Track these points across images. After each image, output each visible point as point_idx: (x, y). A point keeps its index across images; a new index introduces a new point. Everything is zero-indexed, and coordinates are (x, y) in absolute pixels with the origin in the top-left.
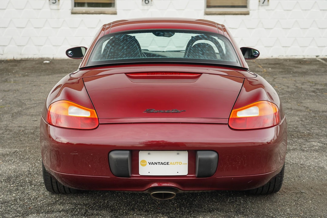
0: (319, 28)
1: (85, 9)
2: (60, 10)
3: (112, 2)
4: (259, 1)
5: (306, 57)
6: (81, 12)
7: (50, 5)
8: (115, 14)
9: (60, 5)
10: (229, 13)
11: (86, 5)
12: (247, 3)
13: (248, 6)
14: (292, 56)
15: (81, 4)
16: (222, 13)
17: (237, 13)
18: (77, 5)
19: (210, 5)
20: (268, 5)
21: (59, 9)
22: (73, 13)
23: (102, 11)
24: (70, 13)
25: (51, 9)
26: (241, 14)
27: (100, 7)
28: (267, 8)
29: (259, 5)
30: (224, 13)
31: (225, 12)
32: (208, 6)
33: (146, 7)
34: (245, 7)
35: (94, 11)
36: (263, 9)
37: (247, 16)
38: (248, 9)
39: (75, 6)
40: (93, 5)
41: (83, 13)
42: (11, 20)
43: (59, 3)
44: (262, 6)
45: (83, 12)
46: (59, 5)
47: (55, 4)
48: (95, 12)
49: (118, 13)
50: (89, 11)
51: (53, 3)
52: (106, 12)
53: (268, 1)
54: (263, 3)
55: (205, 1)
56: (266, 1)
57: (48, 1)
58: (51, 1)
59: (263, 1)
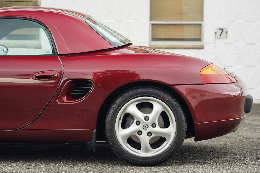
4: (216, 33)
12: (200, 35)
13: (202, 39)
14: (258, 100)
16: (170, 47)
17: (188, 47)
19: (155, 37)
20: (226, 37)
23: (23, 45)
26: (194, 48)
28: (225, 41)
29: (216, 38)
30: (173, 47)
31: (174, 46)
32: (154, 39)
34: (199, 40)
36: (220, 43)
37: (201, 50)
38: (203, 43)
44: (219, 38)
49: (43, 47)
53: (227, 32)
54: (220, 35)
55: (149, 32)
56: (224, 33)
59: (220, 33)
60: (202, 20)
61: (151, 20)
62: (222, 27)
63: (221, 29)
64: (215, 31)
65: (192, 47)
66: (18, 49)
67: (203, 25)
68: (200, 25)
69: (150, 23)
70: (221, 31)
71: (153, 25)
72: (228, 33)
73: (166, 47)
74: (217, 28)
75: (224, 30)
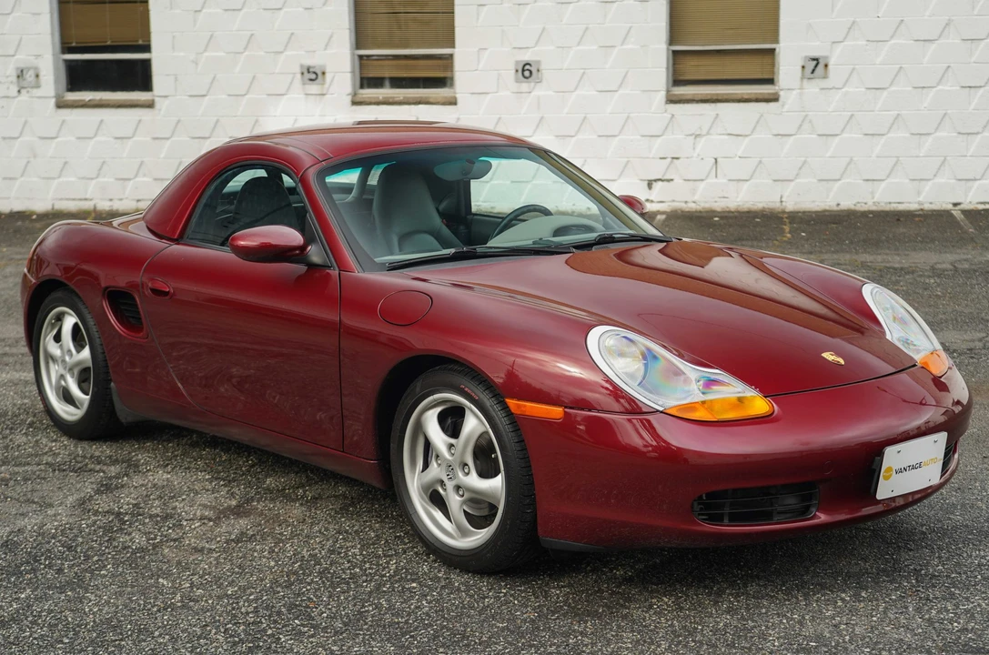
0: (959, 133)
1: (386, 92)
2: (327, 96)
3: (448, 74)
4: (803, 67)
5: (927, 207)
6: (373, 101)
7: (304, 84)
8: (453, 102)
9: (326, 86)
10: (725, 97)
11: (387, 83)
12: (773, 73)
13: (776, 80)
14: (890, 203)
15: (376, 82)
16: (709, 97)
17: (746, 97)
18: (365, 85)
19: (681, 78)
20: (825, 77)
21: (324, 92)
22: (354, 103)
23: (421, 97)
24: (350, 103)
25: (307, 94)
26: (757, 100)
27: (418, 87)
28: (823, 83)
29: (803, 77)
30: (715, 98)
31: (717, 94)
32: (677, 82)
33: (525, 86)
34: (771, 81)
35: (404, 98)
36: (813, 88)
37: (772, 104)
38: (777, 88)
39: (362, 87)
40: (404, 83)
41: (378, 103)
42: (217, 121)
43: (324, 80)
44: (810, 78)
45: (377, 100)
46: (323, 83)
47: (317, 81)
48: (405, 101)
49: (459, 101)
50: (394, 98)
51: (311, 80)
52: (431, 100)
53: (826, 66)
54: (813, 71)
55: (667, 68)
56: (821, 66)
57: (299, 76)
58: (307, 76)
59: (812, 68)
60: (776, 41)
61: (672, 40)
62: (815, 54)
63: (814, 59)
64: (801, 64)
65: (753, 97)
66: (413, 106)
67: (777, 50)
68: (773, 51)
69: (668, 49)
70: (815, 62)
71: (675, 53)
72: (830, 67)
73: (700, 97)
74: (806, 57)
75: (820, 61)
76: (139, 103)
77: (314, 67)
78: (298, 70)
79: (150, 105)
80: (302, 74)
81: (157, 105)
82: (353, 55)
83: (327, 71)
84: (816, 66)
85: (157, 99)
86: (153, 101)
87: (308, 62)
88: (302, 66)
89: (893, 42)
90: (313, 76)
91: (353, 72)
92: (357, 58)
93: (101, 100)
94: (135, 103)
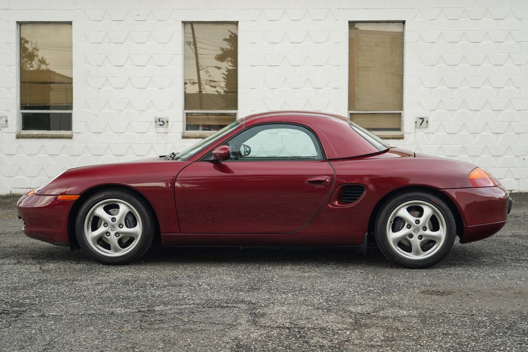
0: (493, 156)
1: (200, 132)
2: (169, 134)
4: (416, 122)
6: (194, 137)
7: (157, 127)
9: (169, 128)
11: (201, 128)
12: (400, 125)
13: (402, 128)
15: (197, 127)
17: (388, 136)
18: (189, 128)
20: (427, 127)
21: (167, 132)
22: (184, 137)
24: (181, 138)
25: (158, 133)
26: (393, 138)
28: (427, 131)
29: (416, 127)
34: (399, 129)
36: (420, 133)
37: (401, 141)
38: (402, 132)
39: (187, 129)
41: (197, 138)
42: (108, 146)
43: (168, 125)
44: (419, 128)
45: (196, 136)
46: (167, 127)
47: (164, 126)
50: (205, 135)
51: (160, 125)
53: (427, 122)
54: (421, 125)
56: (425, 122)
57: (154, 123)
58: (159, 123)
59: (421, 123)
60: (402, 109)
61: (349, 110)
62: (422, 116)
63: (421, 119)
65: (391, 137)
67: (402, 114)
68: (400, 114)
69: (348, 112)
71: (350, 114)
72: (429, 122)
74: (417, 117)
75: (424, 119)
76: (65, 136)
77: (162, 119)
78: (154, 120)
79: (70, 137)
80: (156, 122)
81: (74, 138)
82: (183, 112)
83: (169, 121)
84: (422, 121)
85: (74, 134)
86: (72, 135)
87: (159, 116)
88: (156, 118)
89: (460, 110)
90: (162, 123)
91: (183, 121)
92: (185, 114)
93: (42, 134)
94: (62, 136)
